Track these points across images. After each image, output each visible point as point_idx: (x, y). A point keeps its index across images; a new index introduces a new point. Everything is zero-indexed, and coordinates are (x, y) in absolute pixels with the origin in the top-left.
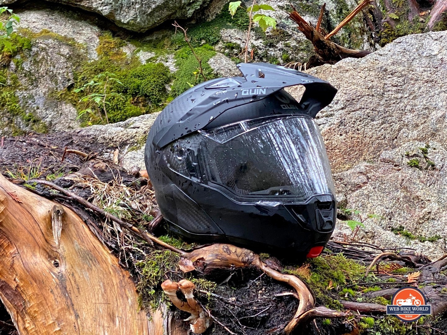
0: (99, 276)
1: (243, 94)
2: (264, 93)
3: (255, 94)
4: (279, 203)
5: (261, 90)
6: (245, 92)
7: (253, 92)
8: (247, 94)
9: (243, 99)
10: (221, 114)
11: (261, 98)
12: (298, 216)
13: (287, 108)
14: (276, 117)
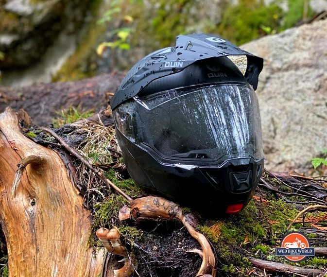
1: (166, 66)
2: (181, 66)
3: (174, 66)
4: (194, 167)
5: (179, 63)
6: (167, 65)
7: (173, 65)
8: (169, 66)
9: (165, 71)
10: (149, 84)
11: (178, 71)
12: (212, 178)
13: (213, 76)
14: (199, 86)
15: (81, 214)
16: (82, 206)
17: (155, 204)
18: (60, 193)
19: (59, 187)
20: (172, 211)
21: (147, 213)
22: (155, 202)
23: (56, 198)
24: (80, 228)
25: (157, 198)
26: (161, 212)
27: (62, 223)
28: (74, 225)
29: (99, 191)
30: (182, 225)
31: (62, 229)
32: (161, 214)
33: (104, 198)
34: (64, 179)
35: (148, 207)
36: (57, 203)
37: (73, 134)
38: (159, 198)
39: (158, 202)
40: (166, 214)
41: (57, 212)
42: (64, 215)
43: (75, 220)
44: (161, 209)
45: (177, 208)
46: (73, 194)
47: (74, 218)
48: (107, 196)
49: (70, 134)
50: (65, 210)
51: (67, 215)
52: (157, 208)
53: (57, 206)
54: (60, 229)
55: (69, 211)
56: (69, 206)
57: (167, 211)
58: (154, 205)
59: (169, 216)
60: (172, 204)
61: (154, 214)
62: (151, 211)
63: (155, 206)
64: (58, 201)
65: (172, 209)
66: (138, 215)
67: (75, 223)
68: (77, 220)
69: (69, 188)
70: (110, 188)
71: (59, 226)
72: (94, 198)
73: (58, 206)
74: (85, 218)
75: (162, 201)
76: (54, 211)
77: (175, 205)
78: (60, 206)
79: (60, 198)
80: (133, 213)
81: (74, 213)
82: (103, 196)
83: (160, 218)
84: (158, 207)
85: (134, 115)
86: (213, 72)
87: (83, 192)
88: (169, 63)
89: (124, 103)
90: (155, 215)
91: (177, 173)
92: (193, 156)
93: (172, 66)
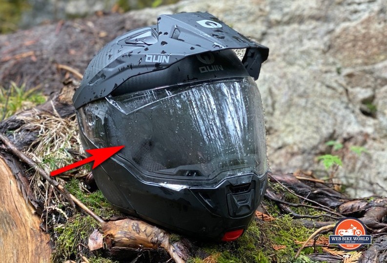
0: (13, 242)
1: (147, 60)
2: (167, 61)
3: (158, 61)
4: (185, 187)
5: (164, 57)
6: (149, 58)
7: (156, 59)
8: (150, 61)
9: (146, 66)
10: (125, 81)
11: (164, 67)
12: (206, 201)
13: (206, 71)
14: (189, 85)
15: (39, 239)
16: (39, 228)
17: (134, 230)
18: (10, 213)
19: (8, 205)
20: (156, 239)
21: (125, 241)
22: (134, 228)
23: (5, 220)
24: (38, 258)
25: (136, 222)
26: (142, 240)
27: (15, 252)
28: (30, 254)
29: (61, 210)
30: (169, 256)
31: (15, 259)
32: (142, 242)
33: (67, 218)
34: (14, 194)
35: (126, 233)
36: (7, 226)
37: (20, 131)
38: (139, 222)
39: (137, 227)
40: (148, 242)
41: (8, 238)
42: (16, 241)
43: (31, 247)
44: (142, 236)
45: (162, 234)
46: (27, 213)
47: (30, 245)
48: (70, 215)
49: (17, 130)
50: (18, 235)
51: (21, 241)
52: (137, 235)
53: (7, 231)
54: (12, 259)
55: (22, 236)
56: (23, 229)
57: (150, 238)
58: (133, 232)
59: (152, 245)
60: (156, 230)
61: (132, 242)
62: (130, 238)
63: (135, 232)
64: (8, 223)
65: (156, 236)
66: (113, 243)
67: (32, 251)
68: (34, 247)
69: (22, 206)
70: (74, 206)
71: (11, 255)
72: (54, 218)
73: (9, 230)
74: (44, 244)
75: (143, 227)
76: (3, 237)
77: (160, 230)
78: (11, 230)
79: (10, 219)
80: (106, 241)
81: (29, 238)
82: (66, 216)
83: (140, 248)
84: (138, 233)
85: (106, 119)
86: (205, 65)
87: (39, 211)
88: (151, 56)
89: (92, 102)
90: (135, 244)
91: (162, 194)
92: (182, 173)
93: (155, 61)
